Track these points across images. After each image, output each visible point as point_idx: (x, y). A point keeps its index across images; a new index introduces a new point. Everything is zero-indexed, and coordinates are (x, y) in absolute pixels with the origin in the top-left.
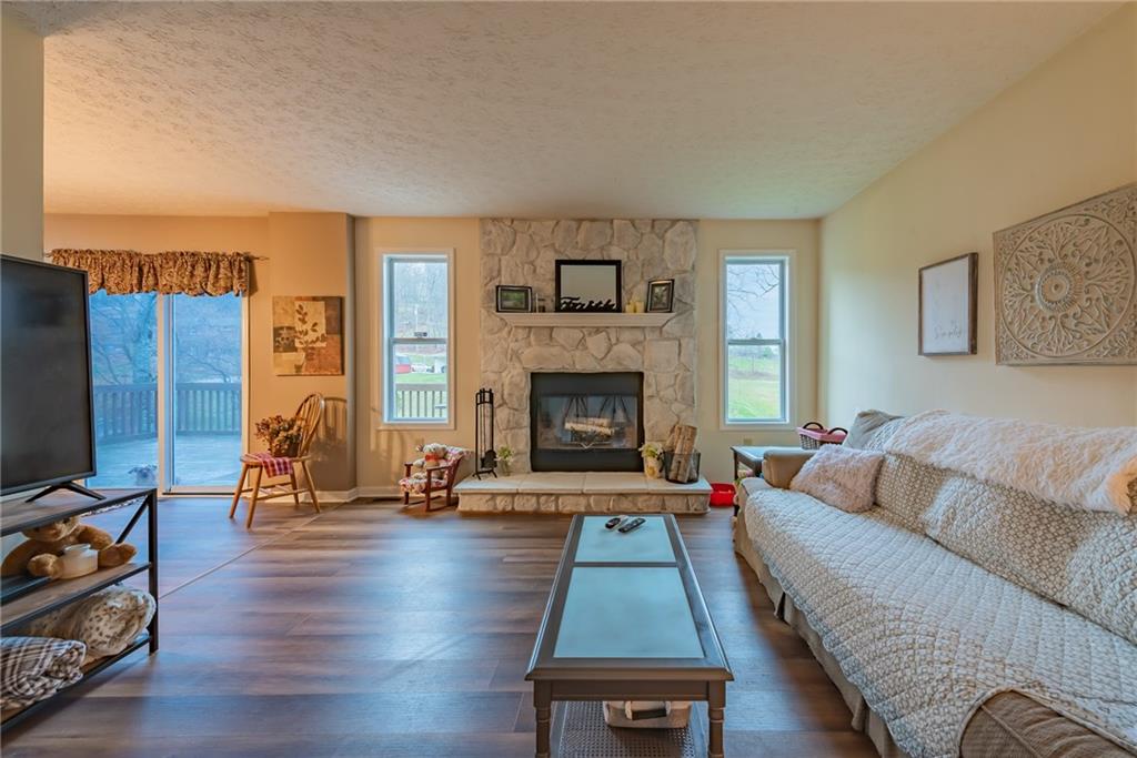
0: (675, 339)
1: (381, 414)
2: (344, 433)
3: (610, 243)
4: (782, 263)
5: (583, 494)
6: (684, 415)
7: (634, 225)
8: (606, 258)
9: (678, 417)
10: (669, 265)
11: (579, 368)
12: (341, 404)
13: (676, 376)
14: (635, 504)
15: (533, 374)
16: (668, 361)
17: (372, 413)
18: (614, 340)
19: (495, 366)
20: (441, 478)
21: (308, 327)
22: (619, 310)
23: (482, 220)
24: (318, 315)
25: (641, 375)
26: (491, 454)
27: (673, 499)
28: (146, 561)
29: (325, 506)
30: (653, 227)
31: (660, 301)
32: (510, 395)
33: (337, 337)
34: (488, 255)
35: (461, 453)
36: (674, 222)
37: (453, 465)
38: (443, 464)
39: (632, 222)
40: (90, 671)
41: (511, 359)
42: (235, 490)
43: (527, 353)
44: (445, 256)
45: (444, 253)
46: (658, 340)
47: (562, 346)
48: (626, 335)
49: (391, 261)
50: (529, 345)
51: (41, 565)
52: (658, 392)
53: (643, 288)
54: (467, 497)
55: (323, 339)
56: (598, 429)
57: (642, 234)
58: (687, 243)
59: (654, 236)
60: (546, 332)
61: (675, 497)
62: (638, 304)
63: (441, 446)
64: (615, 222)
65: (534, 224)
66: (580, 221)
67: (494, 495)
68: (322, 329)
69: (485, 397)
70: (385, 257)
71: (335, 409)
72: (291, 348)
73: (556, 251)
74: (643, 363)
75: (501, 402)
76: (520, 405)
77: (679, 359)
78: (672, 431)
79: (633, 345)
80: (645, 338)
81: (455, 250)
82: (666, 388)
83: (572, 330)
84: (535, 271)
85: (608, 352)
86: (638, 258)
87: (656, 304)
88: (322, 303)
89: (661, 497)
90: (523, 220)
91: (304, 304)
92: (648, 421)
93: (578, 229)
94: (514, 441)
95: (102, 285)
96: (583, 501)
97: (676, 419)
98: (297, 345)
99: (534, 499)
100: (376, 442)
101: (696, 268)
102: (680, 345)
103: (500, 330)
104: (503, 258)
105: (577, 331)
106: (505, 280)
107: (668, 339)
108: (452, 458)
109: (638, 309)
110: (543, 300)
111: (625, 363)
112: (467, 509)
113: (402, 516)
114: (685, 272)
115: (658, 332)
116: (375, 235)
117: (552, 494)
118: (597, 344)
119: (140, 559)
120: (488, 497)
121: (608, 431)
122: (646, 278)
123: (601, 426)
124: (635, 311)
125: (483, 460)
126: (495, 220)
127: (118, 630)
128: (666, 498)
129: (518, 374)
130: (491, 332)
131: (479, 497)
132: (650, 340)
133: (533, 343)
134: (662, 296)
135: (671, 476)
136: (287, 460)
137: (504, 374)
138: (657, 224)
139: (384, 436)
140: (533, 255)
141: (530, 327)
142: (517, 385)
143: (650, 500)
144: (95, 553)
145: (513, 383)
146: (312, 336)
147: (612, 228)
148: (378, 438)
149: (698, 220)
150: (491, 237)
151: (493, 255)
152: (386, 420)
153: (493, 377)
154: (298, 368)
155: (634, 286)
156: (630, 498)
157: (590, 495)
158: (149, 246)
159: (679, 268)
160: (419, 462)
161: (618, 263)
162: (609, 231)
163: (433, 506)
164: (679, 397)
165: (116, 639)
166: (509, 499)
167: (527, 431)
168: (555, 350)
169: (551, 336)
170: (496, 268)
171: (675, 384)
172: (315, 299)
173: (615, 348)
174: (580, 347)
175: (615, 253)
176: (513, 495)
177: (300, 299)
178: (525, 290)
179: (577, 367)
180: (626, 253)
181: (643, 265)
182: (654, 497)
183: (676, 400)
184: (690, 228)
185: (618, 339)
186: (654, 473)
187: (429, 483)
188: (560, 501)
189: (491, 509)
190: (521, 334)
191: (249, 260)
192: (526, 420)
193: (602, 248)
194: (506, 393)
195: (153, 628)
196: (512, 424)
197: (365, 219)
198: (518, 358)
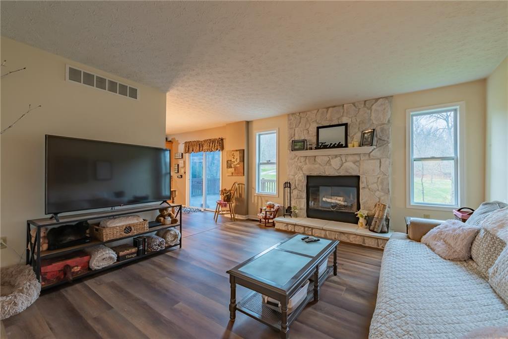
0: (378, 159)
1: (255, 190)
2: (244, 196)
3: (342, 116)
4: (455, 110)
5: (323, 229)
6: (382, 198)
7: (355, 106)
8: (340, 123)
9: (379, 199)
10: (374, 122)
11: (327, 174)
12: (243, 186)
13: (378, 178)
14: (349, 239)
15: (307, 176)
16: (373, 170)
17: (253, 189)
18: (344, 161)
19: (292, 173)
20: (271, 215)
21: (235, 160)
22: (346, 146)
23: (288, 115)
24: (237, 155)
25: (358, 177)
26: (290, 208)
27: (370, 239)
28: (179, 224)
29: (237, 220)
30: (365, 104)
31: (367, 141)
32: (298, 185)
33: (242, 163)
34: (290, 128)
35: (278, 206)
36: (377, 100)
37: (276, 210)
38: (272, 210)
39: (354, 104)
40: (167, 248)
41: (299, 170)
42: (215, 211)
43: (305, 167)
44: (275, 131)
45: (275, 130)
46: (368, 160)
47: (320, 164)
48: (350, 158)
49: (259, 135)
50: (306, 164)
51: (160, 220)
52: (368, 186)
53: (359, 134)
54: (278, 223)
55: (239, 164)
56: (338, 202)
57: (359, 109)
58: (384, 109)
59: (366, 109)
60: (313, 158)
61: (371, 239)
62: (355, 143)
63: (272, 203)
64: (345, 105)
65: (308, 113)
66: (328, 108)
67: (287, 224)
68: (238, 161)
69: (288, 185)
70: (257, 134)
71: (242, 187)
72: (231, 167)
73: (317, 123)
74: (359, 171)
75: (295, 187)
76: (302, 189)
77: (380, 170)
78: (376, 206)
79: (354, 163)
80: (360, 159)
81: (279, 129)
82: (372, 184)
83: (323, 157)
84: (308, 132)
85: (341, 166)
86: (357, 121)
87: (365, 142)
88: (238, 152)
89: (362, 238)
90: (303, 112)
91: (234, 152)
92: (362, 200)
93: (327, 112)
94: (300, 203)
95: (193, 151)
96: (323, 232)
97: (378, 200)
98: (232, 166)
99: (303, 228)
100: (254, 200)
101: (390, 121)
102: (380, 162)
103: (294, 158)
104: (296, 129)
105: (326, 157)
106: (297, 138)
107: (372, 159)
108: (276, 208)
109: (355, 146)
110: (311, 145)
111: (349, 171)
112: (278, 228)
113: (258, 227)
114: (383, 124)
115: (368, 156)
116: (254, 126)
117: (310, 228)
118: (335, 163)
119: (178, 223)
120: (285, 224)
121: (343, 203)
122: (361, 130)
123: (340, 200)
124: (353, 146)
125: (286, 210)
126: (293, 114)
127: (173, 239)
128: (365, 238)
129: (301, 176)
130: (291, 159)
131: (282, 224)
132: (363, 160)
133: (308, 163)
134: (368, 138)
135: (371, 228)
136: (226, 203)
137: (296, 176)
138: (367, 103)
139: (256, 197)
140: (308, 126)
141: (306, 157)
142: (301, 181)
143: (356, 238)
144: (171, 219)
145: (300, 181)
146: (236, 163)
147: (344, 109)
148: (254, 199)
149: (392, 96)
150: (291, 121)
151: (292, 128)
152: (257, 192)
153: (292, 177)
154: (232, 173)
155: (355, 134)
156: (346, 235)
157: (327, 230)
158: (201, 138)
159: (380, 123)
160: (264, 208)
161: (346, 125)
162: (342, 111)
163: (267, 225)
164: (380, 188)
165: (172, 241)
166: (293, 227)
167: (305, 200)
168: (317, 166)
169: (315, 160)
170: (293, 134)
171: (378, 182)
172: (237, 151)
173: (344, 164)
174: (328, 164)
175: (344, 120)
176: (295, 225)
177: (233, 151)
178: (304, 141)
179: (327, 173)
180: (351, 119)
181: (359, 124)
182: (359, 237)
183: (378, 190)
184: (387, 101)
185: (346, 160)
186: (362, 225)
187: (266, 216)
188: (313, 231)
189: (286, 229)
190: (303, 159)
191: (222, 140)
192: (304, 195)
193: (338, 119)
194: (297, 183)
195: (180, 240)
196: (299, 197)
197: (252, 121)
198: (302, 170)
